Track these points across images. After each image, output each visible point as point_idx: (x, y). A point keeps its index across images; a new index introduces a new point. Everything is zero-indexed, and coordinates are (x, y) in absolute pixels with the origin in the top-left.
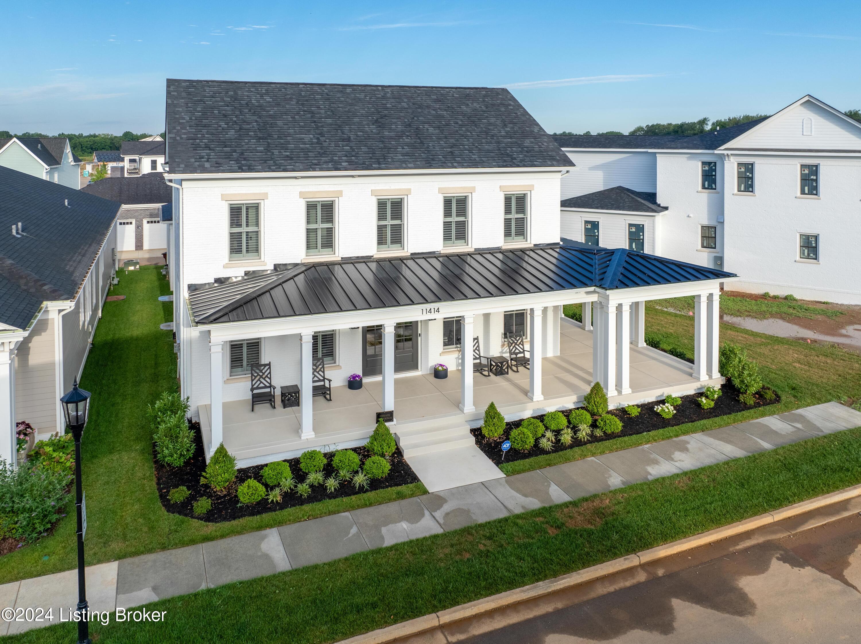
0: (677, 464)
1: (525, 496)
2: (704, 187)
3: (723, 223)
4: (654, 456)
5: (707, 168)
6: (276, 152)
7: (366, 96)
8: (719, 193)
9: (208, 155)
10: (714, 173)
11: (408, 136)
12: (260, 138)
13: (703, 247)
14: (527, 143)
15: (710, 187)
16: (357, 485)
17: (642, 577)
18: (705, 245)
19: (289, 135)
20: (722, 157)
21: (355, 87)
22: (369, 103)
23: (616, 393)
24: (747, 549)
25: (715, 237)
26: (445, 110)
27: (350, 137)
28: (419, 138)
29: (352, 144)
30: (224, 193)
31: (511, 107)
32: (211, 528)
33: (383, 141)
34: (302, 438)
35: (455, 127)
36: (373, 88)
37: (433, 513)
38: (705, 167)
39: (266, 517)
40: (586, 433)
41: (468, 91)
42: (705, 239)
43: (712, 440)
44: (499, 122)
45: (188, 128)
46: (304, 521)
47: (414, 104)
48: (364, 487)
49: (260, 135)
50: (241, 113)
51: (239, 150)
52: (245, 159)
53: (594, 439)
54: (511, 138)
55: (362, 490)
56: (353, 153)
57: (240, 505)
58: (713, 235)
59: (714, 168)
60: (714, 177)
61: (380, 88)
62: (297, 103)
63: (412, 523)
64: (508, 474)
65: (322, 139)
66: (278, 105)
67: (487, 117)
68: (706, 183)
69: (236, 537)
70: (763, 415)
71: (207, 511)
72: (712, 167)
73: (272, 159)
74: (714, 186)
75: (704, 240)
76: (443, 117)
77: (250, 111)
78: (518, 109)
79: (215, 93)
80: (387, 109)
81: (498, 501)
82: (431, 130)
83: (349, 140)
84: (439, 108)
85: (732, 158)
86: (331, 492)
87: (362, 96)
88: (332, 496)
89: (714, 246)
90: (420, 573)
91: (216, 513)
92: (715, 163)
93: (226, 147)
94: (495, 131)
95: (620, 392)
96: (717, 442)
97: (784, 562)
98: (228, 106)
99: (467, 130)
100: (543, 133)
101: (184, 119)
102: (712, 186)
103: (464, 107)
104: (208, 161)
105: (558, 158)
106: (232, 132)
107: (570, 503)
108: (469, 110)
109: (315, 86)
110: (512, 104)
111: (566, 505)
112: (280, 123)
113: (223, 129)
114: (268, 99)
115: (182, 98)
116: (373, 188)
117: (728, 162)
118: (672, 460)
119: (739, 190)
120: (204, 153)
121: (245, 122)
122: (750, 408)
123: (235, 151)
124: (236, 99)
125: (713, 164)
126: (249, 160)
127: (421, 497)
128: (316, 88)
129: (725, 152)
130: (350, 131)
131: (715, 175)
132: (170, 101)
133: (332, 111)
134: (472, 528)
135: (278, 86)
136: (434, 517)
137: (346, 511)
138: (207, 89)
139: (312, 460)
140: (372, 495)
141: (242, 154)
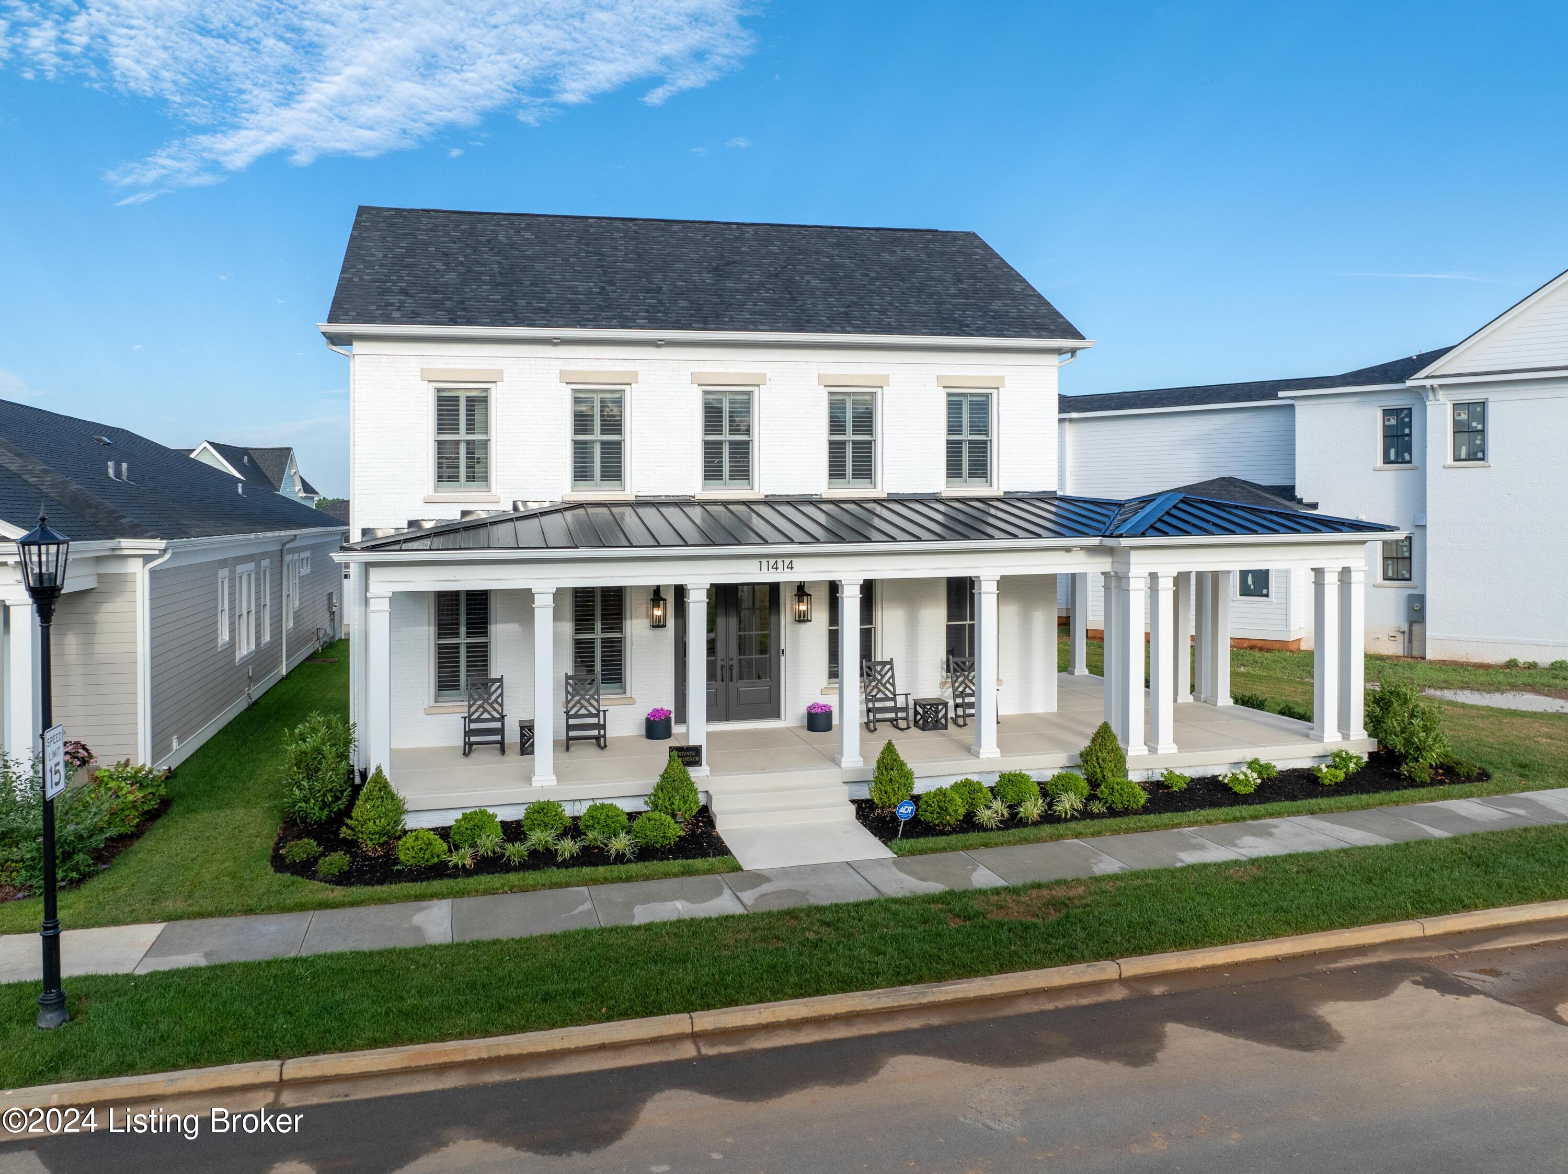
0: (1242, 851)
1: (923, 879)
2: (1387, 461)
3: (1423, 527)
4: (1200, 840)
5: (1393, 422)
6: (522, 303)
7: (704, 236)
8: (1416, 469)
9: (402, 303)
10: (1407, 431)
11: (769, 289)
12: (499, 284)
13: (1386, 578)
14: (997, 305)
15: (1400, 460)
16: (613, 852)
17: (1119, 994)
18: (1390, 574)
19: (553, 281)
20: (1420, 393)
21: (689, 224)
22: (708, 245)
23: (1144, 751)
24: (1350, 969)
25: (1410, 558)
26: (850, 258)
27: (661, 288)
28: (790, 293)
29: (661, 297)
30: (425, 366)
31: (978, 257)
32: (338, 893)
33: (721, 295)
34: (534, 784)
35: (861, 280)
36: (722, 226)
37: (739, 894)
38: (1389, 420)
39: (437, 885)
40: (1072, 805)
41: (899, 234)
42: (1390, 562)
43: (1328, 824)
44: (948, 277)
45: (376, 267)
46: (503, 893)
47: (791, 248)
48: (624, 855)
49: (499, 279)
50: (474, 251)
51: (455, 298)
52: (464, 309)
53: (1085, 814)
54: (967, 298)
55: (620, 858)
56: (662, 309)
57: (398, 867)
58: (1407, 554)
59: (1407, 420)
60: (1406, 439)
61: (735, 226)
62: (579, 242)
63: (693, 902)
64: (900, 853)
65: (609, 288)
66: (544, 243)
67: (927, 269)
68: (1393, 451)
69: (377, 906)
70: (1446, 797)
71: (339, 872)
72: (1403, 418)
73: (512, 311)
74: (1407, 456)
75: (1388, 565)
76: (842, 266)
77: (492, 249)
78: (989, 260)
79: (436, 226)
80: (740, 253)
81: (866, 883)
82: (815, 282)
83: (659, 290)
84: (838, 255)
85: (1441, 395)
86: (565, 859)
87: (699, 236)
88: (566, 864)
89: (1407, 576)
90: (681, 960)
91: (353, 877)
92: (1410, 409)
93: (435, 293)
94: (939, 288)
95: (1153, 750)
96: (1336, 827)
97: (1427, 987)
98: (454, 242)
99: (884, 285)
100: (1031, 293)
101: (373, 255)
102: (1403, 457)
103: (886, 256)
104: (398, 310)
105: (1052, 327)
106: (453, 275)
107: (1006, 889)
108: (894, 259)
109: (615, 221)
110: (980, 252)
111: (997, 891)
112: (539, 266)
113: (437, 271)
114: (528, 235)
115: (379, 230)
116: (696, 370)
117: (1434, 402)
118: (1236, 845)
119: (1457, 459)
120: (394, 299)
121: (479, 263)
122: (1423, 785)
123: (450, 299)
124: (471, 234)
125: (1406, 412)
126: (470, 311)
127: (724, 875)
128: (617, 223)
129: (1428, 383)
130: (664, 280)
131: (1410, 435)
132: (356, 234)
133: (638, 254)
134: (801, 910)
135: (551, 219)
136: (738, 898)
137: (583, 885)
138: (425, 221)
139: (542, 814)
140: (634, 868)
141: (462, 302)
